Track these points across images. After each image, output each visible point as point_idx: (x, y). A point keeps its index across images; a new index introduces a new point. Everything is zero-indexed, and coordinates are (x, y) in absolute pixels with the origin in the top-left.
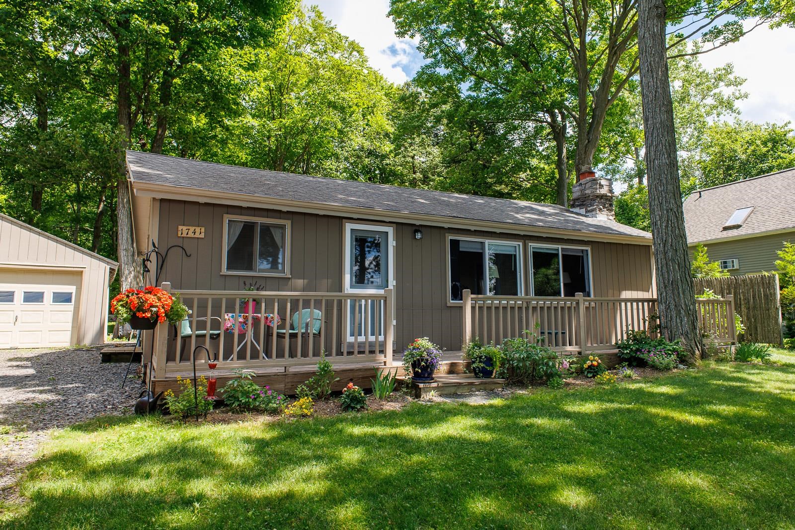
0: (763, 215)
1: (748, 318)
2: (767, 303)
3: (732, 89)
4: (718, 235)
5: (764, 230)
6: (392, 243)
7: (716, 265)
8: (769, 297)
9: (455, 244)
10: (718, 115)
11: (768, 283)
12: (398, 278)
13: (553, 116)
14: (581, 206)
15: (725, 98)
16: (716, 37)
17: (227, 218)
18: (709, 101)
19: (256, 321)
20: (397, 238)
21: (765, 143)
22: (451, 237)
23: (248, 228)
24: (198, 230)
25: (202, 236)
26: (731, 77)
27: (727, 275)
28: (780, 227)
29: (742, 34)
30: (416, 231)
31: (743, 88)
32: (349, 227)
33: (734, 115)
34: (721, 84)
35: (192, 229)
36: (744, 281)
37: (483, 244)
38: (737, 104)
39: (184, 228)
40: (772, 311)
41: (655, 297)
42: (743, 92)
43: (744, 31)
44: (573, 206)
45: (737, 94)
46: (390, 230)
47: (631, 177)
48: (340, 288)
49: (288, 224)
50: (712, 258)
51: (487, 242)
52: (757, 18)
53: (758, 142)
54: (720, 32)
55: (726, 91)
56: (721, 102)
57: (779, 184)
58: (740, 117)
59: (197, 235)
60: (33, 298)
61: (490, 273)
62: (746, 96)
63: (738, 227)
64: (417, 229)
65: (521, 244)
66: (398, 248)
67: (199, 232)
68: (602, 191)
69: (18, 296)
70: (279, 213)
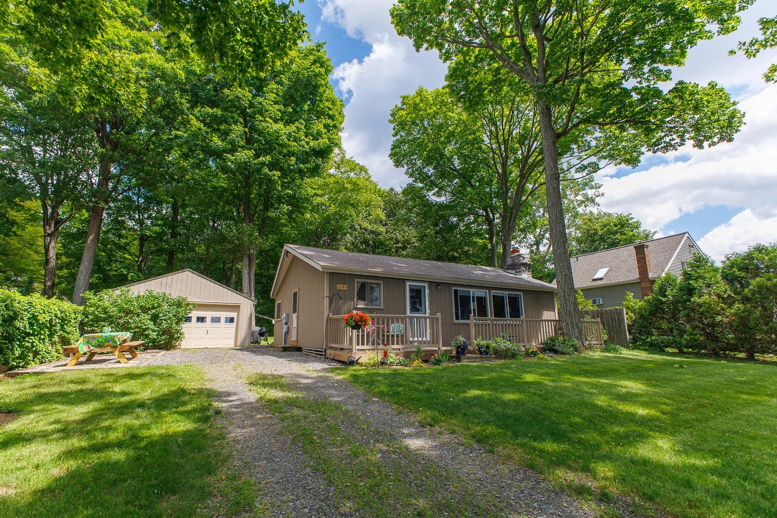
0: (616, 272)
1: (609, 332)
2: (619, 324)
3: (594, 191)
4: (589, 284)
5: (617, 281)
6: (427, 291)
7: (590, 302)
8: (621, 320)
9: (456, 291)
10: (586, 206)
11: (620, 313)
12: (430, 309)
13: (487, 212)
14: (513, 269)
15: (590, 196)
16: (584, 170)
17: (356, 280)
18: (579, 198)
19: (378, 328)
20: (430, 289)
21: (615, 226)
22: (454, 288)
23: (363, 285)
25: (346, 289)
26: (593, 183)
27: (596, 308)
28: (626, 279)
29: (599, 169)
30: (438, 285)
31: (601, 191)
32: (408, 284)
33: (596, 207)
34: (586, 188)
35: (342, 286)
36: (606, 311)
37: (469, 292)
38: (597, 200)
39: (339, 286)
40: (622, 328)
41: (557, 319)
42: (600, 193)
43: (600, 167)
44: (508, 269)
45: (597, 194)
46: (426, 285)
47: (531, 246)
48: (405, 313)
49: (381, 282)
50: (587, 298)
51: (471, 290)
52: (607, 160)
53: (612, 224)
54: (586, 167)
55: (590, 193)
56: (588, 199)
57: (625, 253)
58: (600, 207)
59: (344, 289)
60: (216, 320)
61: (473, 306)
62: (603, 195)
63: (601, 279)
64: (438, 284)
65: (487, 291)
66: (430, 294)
67: (345, 287)
68: (525, 261)
69: (208, 320)
70: (378, 278)
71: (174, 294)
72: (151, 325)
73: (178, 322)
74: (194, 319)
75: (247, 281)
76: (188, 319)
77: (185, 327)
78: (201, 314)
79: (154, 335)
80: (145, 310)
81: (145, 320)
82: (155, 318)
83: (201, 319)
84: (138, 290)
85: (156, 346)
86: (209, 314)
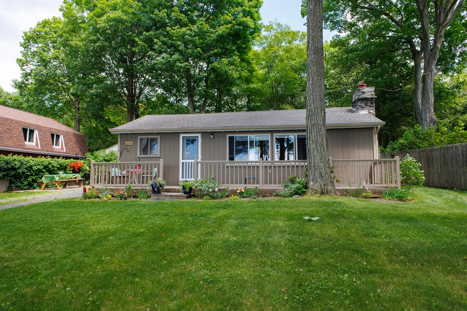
6: (200, 140)
9: (231, 138)
12: (202, 155)
14: (355, 106)
17: (139, 137)
20: (202, 139)
22: (228, 135)
24: (131, 142)
25: (132, 144)
30: (211, 134)
35: (129, 142)
37: (246, 137)
39: (127, 142)
46: (199, 135)
48: (178, 159)
49: (159, 137)
51: (249, 136)
59: (131, 144)
65: (269, 135)
66: (202, 142)
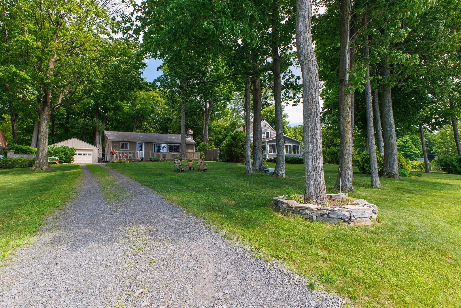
6: (144, 145)
8: (216, 153)
9: (154, 145)
11: (216, 150)
12: (145, 150)
14: (187, 136)
17: (120, 143)
23: (123, 144)
30: (148, 143)
32: (137, 143)
37: (159, 144)
39: (115, 144)
41: (194, 152)
46: (144, 143)
48: (136, 151)
49: (129, 143)
60: (85, 155)
61: (160, 149)
65: (166, 144)
66: (145, 146)
67: (117, 145)
68: (190, 133)
69: (87, 155)
70: (127, 142)
71: (70, 146)
72: (64, 156)
73: (72, 155)
74: (77, 154)
75: (98, 140)
76: (76, 154)
77: (74, 157)
78: (80, 152)
79: (64, 159)
80: (62, 152)
81: (62, 155)
82: (65, 154)
83: (80, 154)
84: (59, 145)
85: (65, 162)
86: (82, 153)
